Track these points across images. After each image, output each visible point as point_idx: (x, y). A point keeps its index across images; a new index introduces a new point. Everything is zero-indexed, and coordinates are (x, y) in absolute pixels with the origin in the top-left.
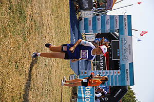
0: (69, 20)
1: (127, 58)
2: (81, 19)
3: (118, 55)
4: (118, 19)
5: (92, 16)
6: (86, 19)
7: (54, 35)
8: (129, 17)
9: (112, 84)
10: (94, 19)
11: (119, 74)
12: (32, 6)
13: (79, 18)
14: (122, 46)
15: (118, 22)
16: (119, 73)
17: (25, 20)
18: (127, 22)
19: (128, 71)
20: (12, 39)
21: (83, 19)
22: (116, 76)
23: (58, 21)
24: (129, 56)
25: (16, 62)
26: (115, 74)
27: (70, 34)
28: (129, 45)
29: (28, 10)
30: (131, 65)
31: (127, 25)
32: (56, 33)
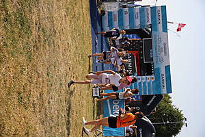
0: (89, 18)
1: (162, 60)
2: (104, 14)
3: (151, 56)
4: (149, 11)
5: (117, 9)
6: (110, 13)
7: (70, 42)
8: (164, 8)
9: (145, 92)
10: (120, 12)
11: (153, 80)
12: (39, 10)
13: (102, 11)
14: (156, 46)
15: (150, 15)
16: (152, 78)
17: (29, 32)
18: (161, 14)
19: (164, 76)
20: (12, 63)
21: (106, 13)
22: (149, 83)
23: (75, 22)
24: (165, 58)
25: (19, 93)
26: (148, 81)
27: (90, 35)
28: (165, 44)
29: (33, 17)
30: (168, 68)
31: (161, 19)
32: (73, 39)
